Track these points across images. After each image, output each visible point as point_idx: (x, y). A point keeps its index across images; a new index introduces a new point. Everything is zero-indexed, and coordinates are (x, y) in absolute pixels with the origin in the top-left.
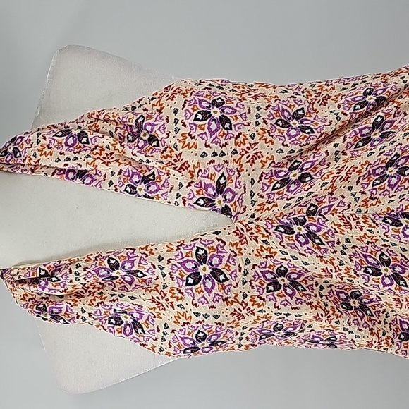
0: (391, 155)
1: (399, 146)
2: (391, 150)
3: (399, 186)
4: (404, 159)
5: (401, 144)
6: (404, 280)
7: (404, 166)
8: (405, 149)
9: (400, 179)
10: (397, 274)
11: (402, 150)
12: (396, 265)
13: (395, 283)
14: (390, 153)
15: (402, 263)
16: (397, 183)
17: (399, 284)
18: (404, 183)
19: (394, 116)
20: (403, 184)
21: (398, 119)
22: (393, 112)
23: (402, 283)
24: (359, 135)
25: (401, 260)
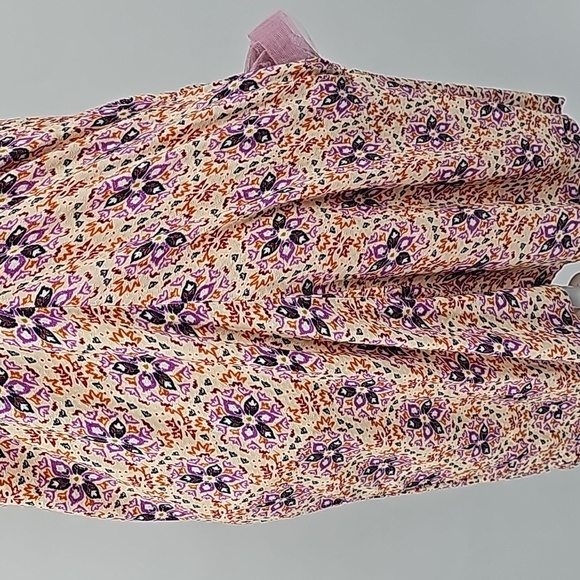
0: (10, 229)
1: (23, 216)
2: (10, 222)
3: (22, 272)
4: (37, 235)
5: (27, 214)
6: (26, 403)
7: (34, 244)
8: (33, 220)
9: (25, 261)
10: (15, 395)
11: (28, 222)
12: (15, 382)
13: (13, 407)
14: (10, 226)
15: (25, 380)
16: (19, 267)
17: (19, 409)
18: (31, 267)
19: (35, 176)
20: (29, 269)
21: (41, 180)
22: (32, 171)
23: (23, 407)
24: (112, 189)
25: (25, 375)
